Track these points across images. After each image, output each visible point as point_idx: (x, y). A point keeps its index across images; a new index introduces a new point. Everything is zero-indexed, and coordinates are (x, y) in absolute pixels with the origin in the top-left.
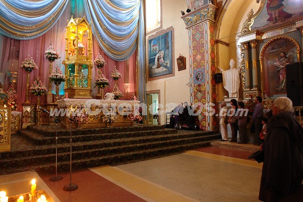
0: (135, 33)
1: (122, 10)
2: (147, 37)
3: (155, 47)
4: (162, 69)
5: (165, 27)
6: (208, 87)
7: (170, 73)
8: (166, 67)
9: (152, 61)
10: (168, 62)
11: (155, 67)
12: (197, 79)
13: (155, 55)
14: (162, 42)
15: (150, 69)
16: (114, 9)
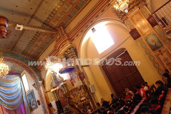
0: (21, 95)
1: (12, 88)
2: (26, 94)
3: (30, 98)
4: (34, 106)
5: (31, 90)
6: (47, 110)
7: (37, 107)
8: (35, 105)
9: (30, 103)
10: (35, 103)
11: (32, 106)
12: (44, 108)
13: (31, 101)
14: (31, 95)
15: (31, 106)
16: (9, 90)
